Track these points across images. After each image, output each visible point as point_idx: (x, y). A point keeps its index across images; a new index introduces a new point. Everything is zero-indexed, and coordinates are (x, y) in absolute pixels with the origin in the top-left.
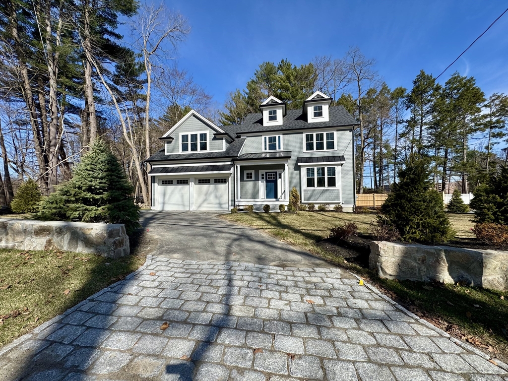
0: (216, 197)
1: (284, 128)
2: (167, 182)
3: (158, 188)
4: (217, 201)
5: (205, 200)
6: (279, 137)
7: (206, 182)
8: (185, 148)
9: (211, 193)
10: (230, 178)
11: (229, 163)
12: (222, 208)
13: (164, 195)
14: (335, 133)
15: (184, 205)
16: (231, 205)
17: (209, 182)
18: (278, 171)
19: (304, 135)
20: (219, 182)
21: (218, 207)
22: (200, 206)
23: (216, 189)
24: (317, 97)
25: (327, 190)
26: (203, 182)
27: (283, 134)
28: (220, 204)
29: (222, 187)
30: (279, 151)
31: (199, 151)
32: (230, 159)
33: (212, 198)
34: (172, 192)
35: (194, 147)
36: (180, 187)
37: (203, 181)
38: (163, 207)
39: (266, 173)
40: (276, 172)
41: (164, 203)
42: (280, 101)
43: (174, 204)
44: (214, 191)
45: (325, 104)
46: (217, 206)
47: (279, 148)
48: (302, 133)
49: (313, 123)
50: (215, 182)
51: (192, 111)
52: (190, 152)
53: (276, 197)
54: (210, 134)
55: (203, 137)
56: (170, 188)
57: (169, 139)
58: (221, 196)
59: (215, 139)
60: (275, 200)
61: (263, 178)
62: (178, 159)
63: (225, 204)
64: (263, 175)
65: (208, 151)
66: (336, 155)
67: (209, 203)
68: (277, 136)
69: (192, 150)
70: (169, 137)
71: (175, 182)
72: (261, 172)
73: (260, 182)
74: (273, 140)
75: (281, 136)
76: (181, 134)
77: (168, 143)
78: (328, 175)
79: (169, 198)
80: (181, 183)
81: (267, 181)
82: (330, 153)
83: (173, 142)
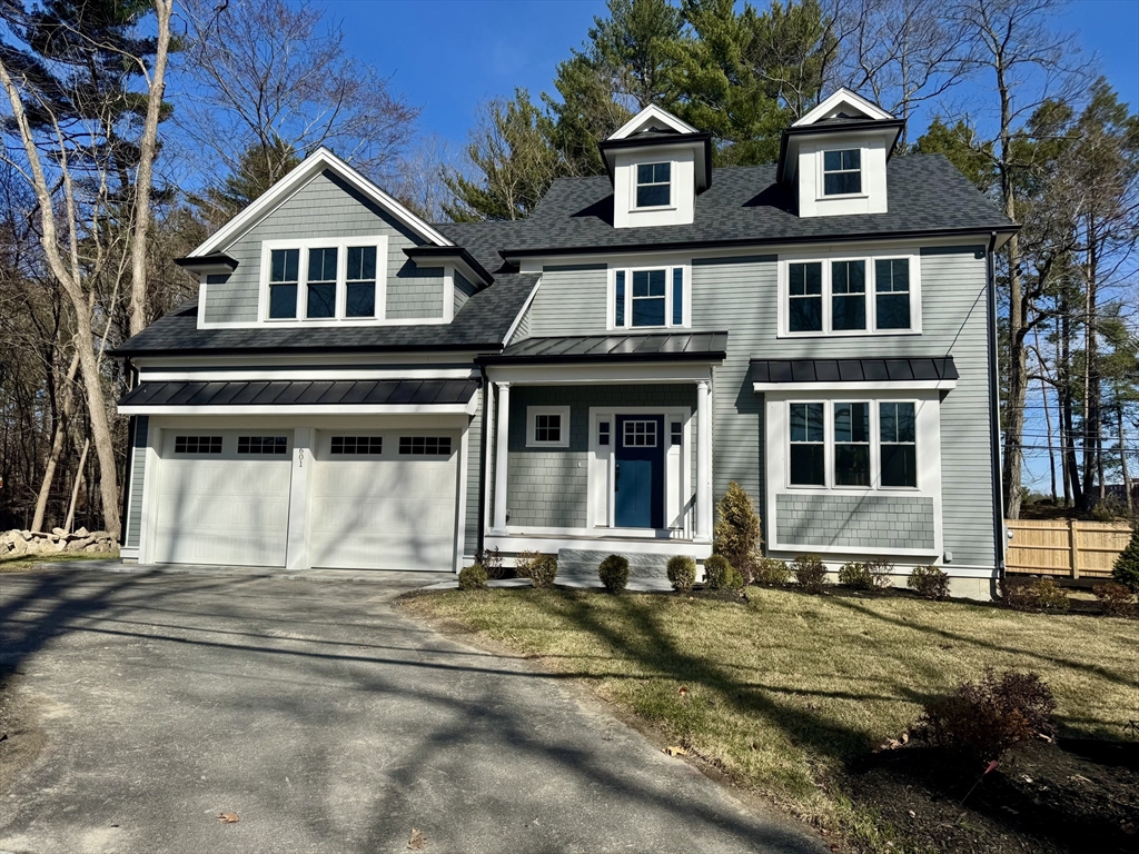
0: (402, 514)
1: (699, 237)
2: (196, 444)
3: (155, 468)
4: (404, 532)
5: (352, 527)
6: (678, 274)
7: (363, 451)
8: (282, 303)
9: (381, 496)
10: (465, 438)
11: (466, 373)
12: (422, 561)
13: (180, 498)
14: (916, 263)
15: (259, 545)
16: (467, 551)
17: (377, 450)
18: (670, 413)
19: (782, 268)
20: (418, 451)
21: (409, 559)
22: (329, 550)
23: (402, 479)
24: (841, 116)
25: (877, 501)
26: (350, 450)
27: (695, 262)
28: (416, 545)
29: (429, 472)
30: (677, 328)
31: (340, 319)
32: (470, 356)
33: (382, 519)
34: (216, 487)
35: (321, 302)
36: (249, 465)
37: (350, 444)
38: (172, 549)
39: (620, 418)
40: (660, 418)
41: (175, 534)
42: (683, 129)
43: (223, 540)
44: (393, 487)
45: (872, 143)
46: (403, 551)
47: (678, 319)
48: (774, 258)
49: (822, 221)
50: (404, 451)
51: (321, 155)
52: (301, 320)
53: (657, 519)
54: (387, 249)
55: (363, 260)
56: (206, 469)
57: (219, 267)
58: (423, 511)
59: (409, 271)
60: (651, 533)
61: (604, 440)
62: (250, 349)
63: (437, 543)
64: (604, 427)
65: (380, 318)
66: (915, 352)
67: (370, 541)
68: (669, 270)
69: (313, 312)
70: (216, 258)
71: (231, 443)
72: (597, 415)
73: (591, 455)
74: (649, 284)
75: (687, 270)
76: (269, 246)
77: (212, 280)
78: (884, 437)
79: (201, 515)
80: (256, 450)
81: (621, 455)
82: (893, 344)
83: (232, 279)
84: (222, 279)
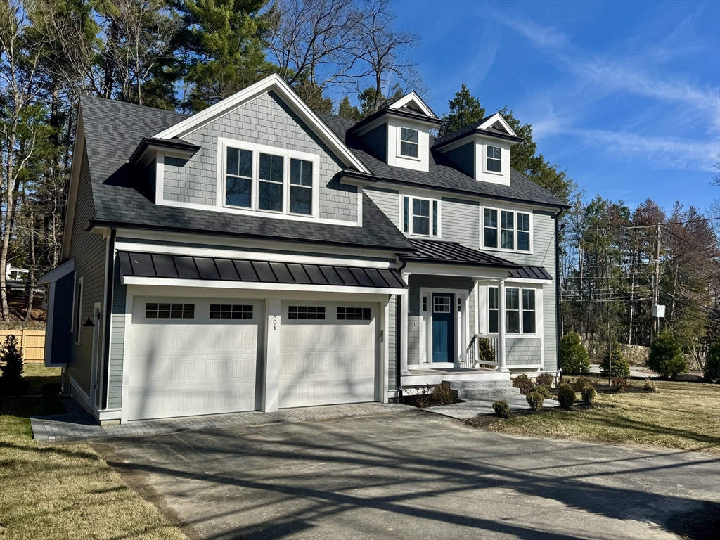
0: (339, 362)
4: (340, 375)
5: (303, 374)
6: (435, 203)
7: (312, 317)
9: (324, 350)
10: (387, 309)
12: (355, 396)
13: (150, 359)
14: (531, 215)
16: (390, 387)
17: (322, 317)
18: (458, 293)
19: (481, 209)
20: (350, 317)
21: (346, 394)
23: (339, 338)
25: (520, 340)
26: (302, 317)
27: (443, 199)
28: (349, 384)
29: (360, 333)
30: (435, 238)
31: (285, 214)
32: (389, 254)
33: (327, 368)
35: (271, 198)
37: (301, 312)
38: (142, 407)
39: (434, 294)
40: (454, 296)
41: (146, 393)
43: (190, 393)
44: (332, 343)
46: (342, 390)
47: (435, 233)
48: (477, 204)
50: (340, 317)
52: (254, 211)
55: (302, 170)
57: (181, 152)
58: (353, 359)
60: (451, 365)
61: (425, 309)
62: (218, 230)
63: (362, 382)
64: (425, 300)
65: (315, 218)
66: (531, 263)
67: (317, 384)
68: (431, 201)
70: (174, 144)
71: (202, 310)
73: (421, 317)
74: (421, 207)
75: (439, 202)
76: (224, 143)
77: (169, 161)
78: (524, 307)
80: (226, 316)
81: (436, 318)
82: (523, 258)
83: (190, 164)
84: (181, 162)
